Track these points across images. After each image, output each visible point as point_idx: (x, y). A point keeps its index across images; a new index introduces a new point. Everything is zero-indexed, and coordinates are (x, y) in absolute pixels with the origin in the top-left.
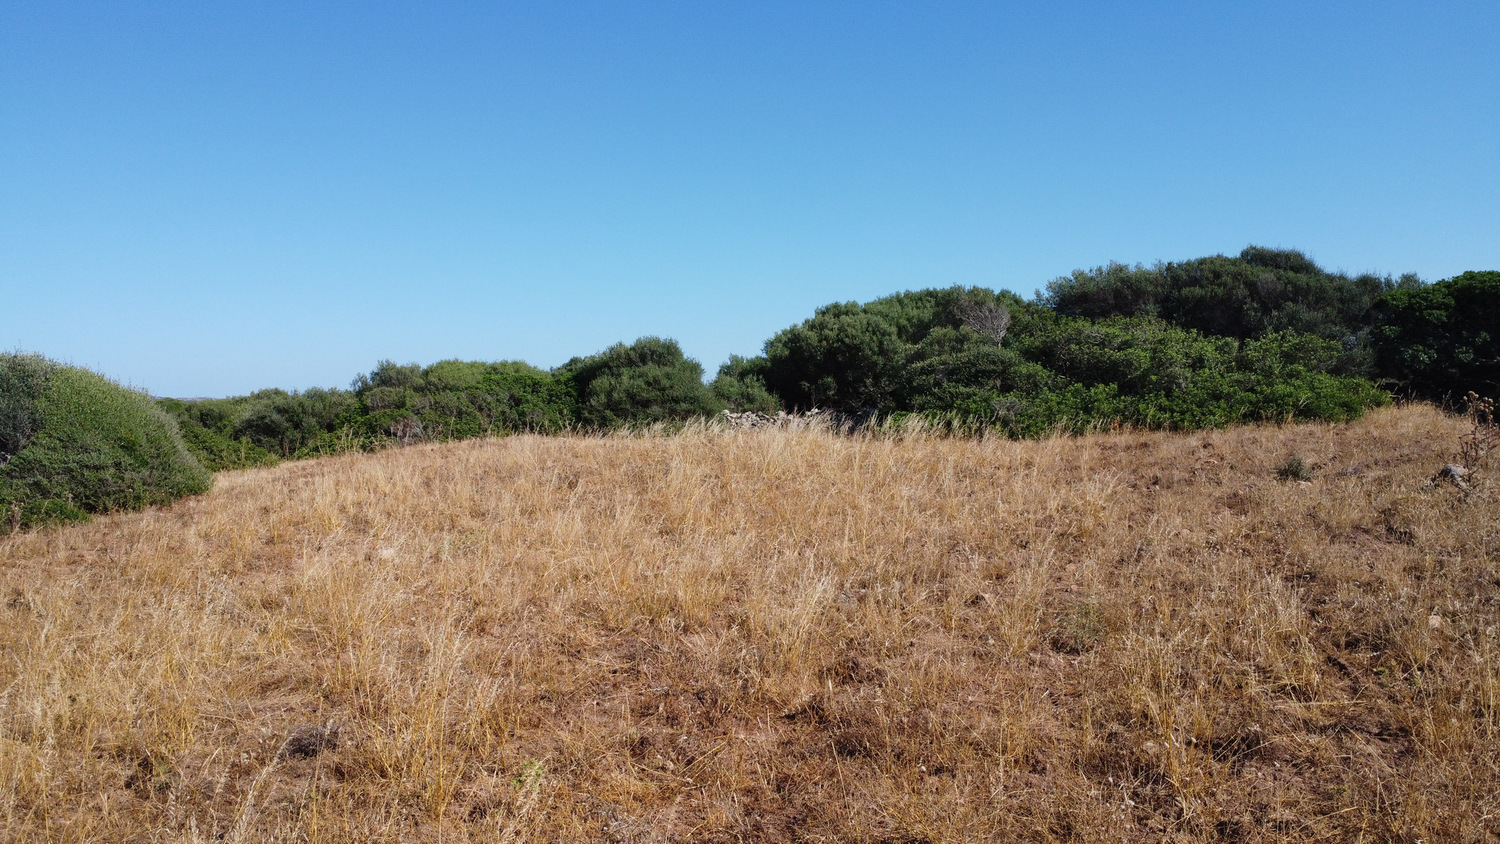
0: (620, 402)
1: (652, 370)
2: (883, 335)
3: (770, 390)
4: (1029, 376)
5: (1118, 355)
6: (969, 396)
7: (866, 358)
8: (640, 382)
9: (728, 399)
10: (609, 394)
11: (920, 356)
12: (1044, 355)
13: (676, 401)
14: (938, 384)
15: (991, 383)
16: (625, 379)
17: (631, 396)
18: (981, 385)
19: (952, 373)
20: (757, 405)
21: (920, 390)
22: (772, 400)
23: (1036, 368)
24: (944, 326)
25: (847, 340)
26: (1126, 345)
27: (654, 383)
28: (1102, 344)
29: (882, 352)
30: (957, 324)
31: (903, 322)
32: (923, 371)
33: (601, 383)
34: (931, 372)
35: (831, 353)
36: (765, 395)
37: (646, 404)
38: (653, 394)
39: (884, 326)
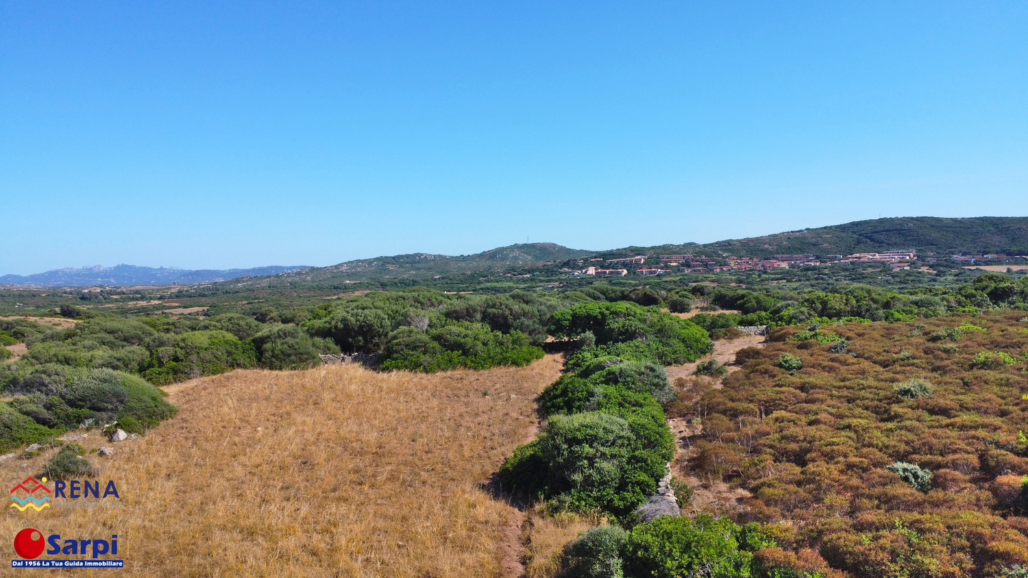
0: (277, 355)
1: (290, 340)
2: (382, 319)
3: (336, 344)
4: (433, 348)
5: (463, 340)
6: (413, 355)
7: (375, 330)
8: (285, 346)
9: (320, 349)
10: (273, 351)
11: (395, 337)
12: (437, 338)
13: (302, 354)
14: (402, 350)
15: (421, 349)
16: (279, 344)
17: (283, 352)
18: (416, 351)
19: (407, 346)
20: (332, 351)
21: (396, 352)
22: (338, 348)
23: (436, 344)
24: (404, 325)
25: (367, 322)
26: (466, 336)
27: (291, 347)
28: (458, 336)
29: (382, 327)
30: (409, 324)
31: (390, 312)
32: (397, 344)
33: (268, 346)
34: (399, 345)
35: (361, 327)
36: (335, 346)
37: (289, 355)
38: (292, 351)
39: (382, 315)
